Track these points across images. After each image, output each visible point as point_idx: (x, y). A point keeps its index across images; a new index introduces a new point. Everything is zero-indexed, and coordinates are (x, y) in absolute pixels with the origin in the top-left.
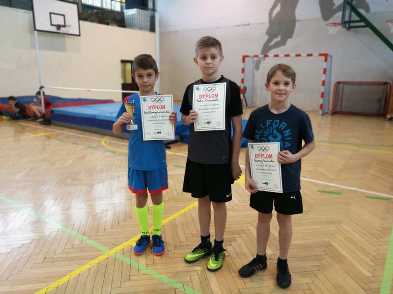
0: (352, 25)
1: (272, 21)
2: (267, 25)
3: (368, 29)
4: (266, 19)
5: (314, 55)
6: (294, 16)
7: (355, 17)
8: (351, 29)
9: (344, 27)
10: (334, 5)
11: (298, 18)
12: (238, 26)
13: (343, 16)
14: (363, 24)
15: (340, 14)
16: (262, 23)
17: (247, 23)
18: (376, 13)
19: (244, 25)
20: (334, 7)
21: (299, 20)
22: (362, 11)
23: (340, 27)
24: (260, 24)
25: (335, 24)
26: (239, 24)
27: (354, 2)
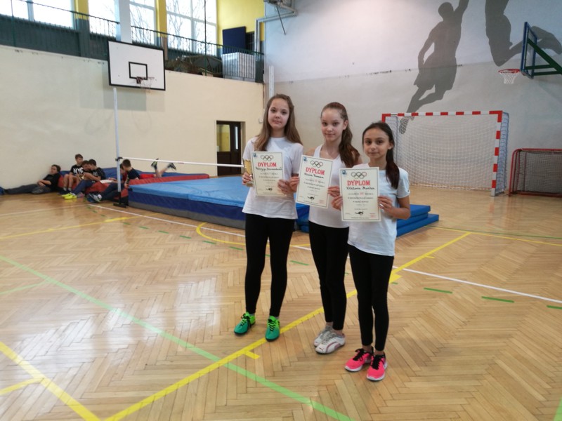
1: (422, 67)
2: (415, 73)
4: (415, 65)
5: (483, 112)
6: (454, 60)
8: (536, 77)
9: (526, 74)
10: (511, 44)
12: (376, 74)
13: (523, 59)
14: (552, 70)
16: (410, 70)
17: (389, 70)
19: (383, 72)
20: (511, 48)
21: (461, 65)
23: (519, 74)
24: (406, 71)
26: (376, 71)
27: (538, 41)
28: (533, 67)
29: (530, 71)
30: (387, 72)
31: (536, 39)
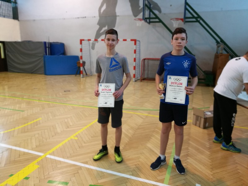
1: (101, 16)
3: (161, 24)
4: (97, 14)
6: (115, 13)
10: (140, 7)
11: (117, 14)
12: (78, 18)
16: (95, 17)
17: (85, 16)
18: (165, 14)
19: (82, 18)
20: (140, 8)
21: (118, 16)
24: (93, 17)
25: (140, 19)
27: (151, 6)
31: (150, 5)
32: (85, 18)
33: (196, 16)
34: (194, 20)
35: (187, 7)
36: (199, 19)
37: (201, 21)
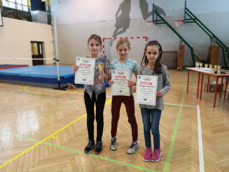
0: (158, 22)
1: (117, 19)
2: (115, 22)
3: (165, 25)
4: (114, 18)
5: (140, 37)
6: (129, 17)
7: (159, 19)
8: (158, 25)
9: (154, 23)
10: (148, 12)
13: (153, 18)
14: (163, 22)
15: (151, 17)
16: (113, 20)
18: (168, 17)
19: (102, 21)
20: (149, 13)
22: (162, 15)
23: (152, 23)
24: (111, 21)
25: (150, 22)
26: (100, 21)
27: (158, 11)
28: (157, 21)
29: (156, 22)
30: (104, 21)
31: (157, 10)
32: (104, 22)
33: (193, 18)
34: (192, 21)
35: (187, 11)
36: (196, 20)
37: (198, 22)
